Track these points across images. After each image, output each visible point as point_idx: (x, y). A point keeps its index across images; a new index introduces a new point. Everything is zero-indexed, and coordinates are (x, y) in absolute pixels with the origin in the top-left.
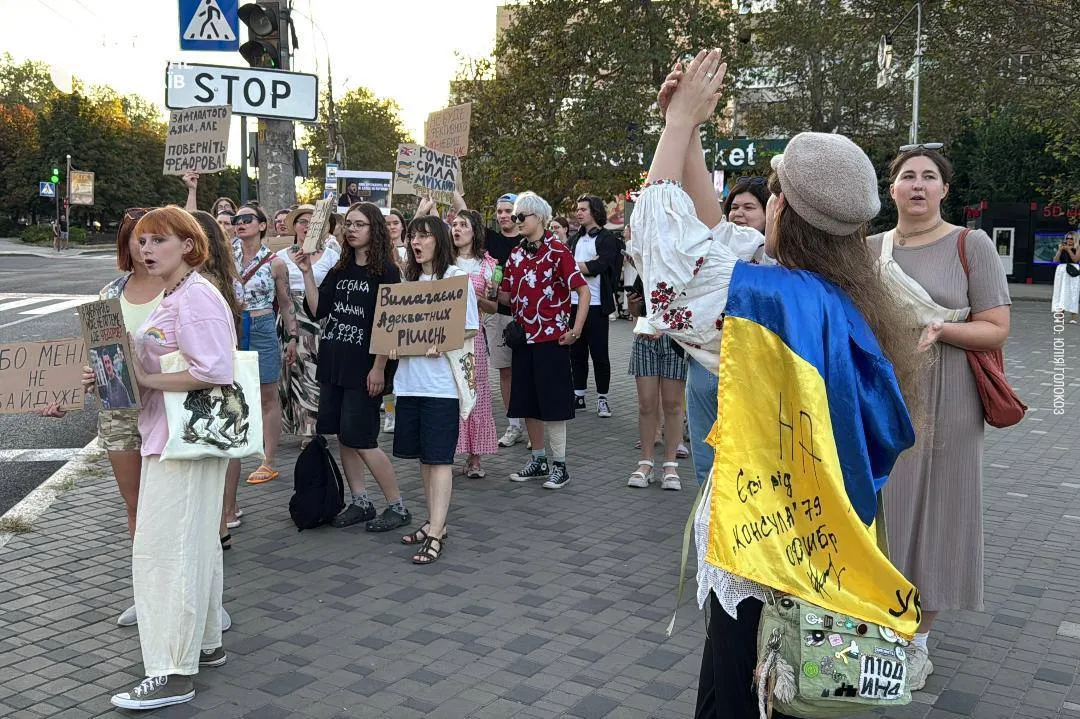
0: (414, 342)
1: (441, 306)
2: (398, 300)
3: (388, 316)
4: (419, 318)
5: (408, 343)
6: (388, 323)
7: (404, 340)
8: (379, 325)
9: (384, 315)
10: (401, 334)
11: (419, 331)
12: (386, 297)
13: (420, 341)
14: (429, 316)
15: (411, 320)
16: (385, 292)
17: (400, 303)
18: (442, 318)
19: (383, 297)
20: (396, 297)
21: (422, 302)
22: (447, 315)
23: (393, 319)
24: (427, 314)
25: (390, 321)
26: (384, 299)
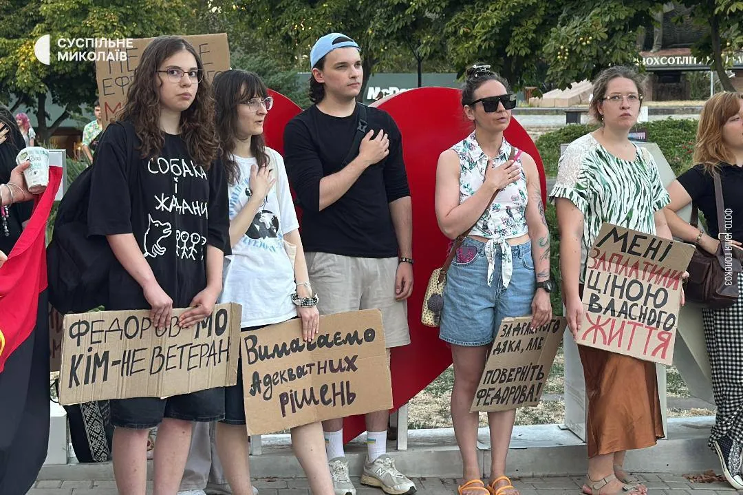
0: (300, 406)
1: (337, 354)
2: (270, 352)
3: (261, 378)
4: (301, 372)
5: (294, 411)
6: (263, 388)
7: (288, 407)
8: (253, 393)
9: (256, 375)
10: (283, 398)
11: (304, 390)
12: (253, 349)
13: (308, 403)
14: (315, 369)
15: (292, 377)
16: (250, 342)
17: (273, 356)
18: (341, 369)
19: (248, 351)
20: (266, 348)
21: (301, 349)
22: (351, 364)
23: (269, 381)
24: (310, 365)
25: (266, 384)
26: (252, 354)
